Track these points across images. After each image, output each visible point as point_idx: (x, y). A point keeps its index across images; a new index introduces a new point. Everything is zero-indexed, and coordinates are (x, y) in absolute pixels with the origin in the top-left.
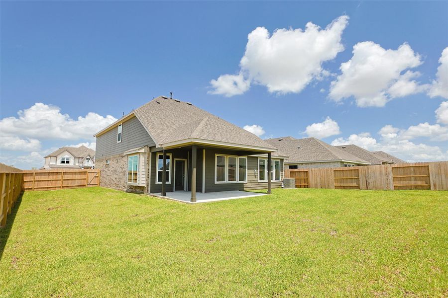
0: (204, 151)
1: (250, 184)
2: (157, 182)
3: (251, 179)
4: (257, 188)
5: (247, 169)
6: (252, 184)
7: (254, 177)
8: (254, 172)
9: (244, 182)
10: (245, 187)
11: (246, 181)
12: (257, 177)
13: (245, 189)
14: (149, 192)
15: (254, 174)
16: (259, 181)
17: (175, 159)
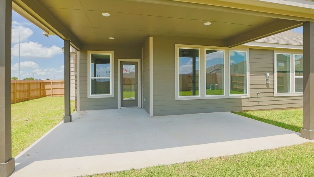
0: (151, 39)
1: (256, 99)
2: (90, 95)
3: (257, 91)
4: (270, 107)
5: (248, 74)
6: (260, 99)
7: (265, 86)
8: (264, 78)
9: (242, 96)
10: (243, 104)
11: (247, 94)
12: (270, 86)
13: (244, 109)
14: (78, 108)
15: (264, 82)
16: (276, 94)
17: (119, 60)
